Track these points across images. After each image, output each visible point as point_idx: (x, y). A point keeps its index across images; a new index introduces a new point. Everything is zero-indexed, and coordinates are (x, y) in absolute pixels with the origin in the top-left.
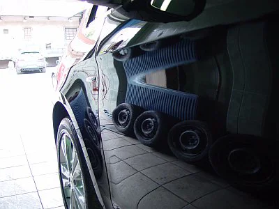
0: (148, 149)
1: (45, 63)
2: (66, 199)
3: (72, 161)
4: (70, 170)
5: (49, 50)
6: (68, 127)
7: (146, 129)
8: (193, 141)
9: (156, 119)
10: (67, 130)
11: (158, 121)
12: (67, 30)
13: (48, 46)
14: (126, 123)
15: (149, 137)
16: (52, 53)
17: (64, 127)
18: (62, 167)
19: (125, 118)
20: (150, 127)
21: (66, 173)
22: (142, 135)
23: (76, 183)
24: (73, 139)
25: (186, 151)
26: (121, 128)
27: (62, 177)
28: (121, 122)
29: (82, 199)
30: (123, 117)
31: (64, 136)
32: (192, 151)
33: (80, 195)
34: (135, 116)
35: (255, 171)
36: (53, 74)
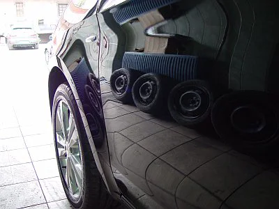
0: (146, 116)
1: (38, 40)
2: (62, 168)
3: (69, 129)
4: (67, 138)
5: (41, 26)
6: (65, 93)
7: (144, 94)
8: (194, 102)
9: (155, 81)
10: (64, 96)
11: (158, 83)
12: (60, 6)
13: (41, 22)
14: (124, 89)
15: (147, 102)
16: (45, 29)
17: (60, 94)
18: (58, 135)
19: (122, 83)
20: (149, 91)
21: (62, 142)
22: (140, 100)
23: (73, 150)
24: (70, 105)
25: (186, 114)
26: (119, 95)
27: (57, 145)
28: (118, 89)
29: (79, 167)
30: (120, 82)
31: (61, 103)
32: (194, 114)
33: (76, 163)
34: (132, 80)
35: (259, 130)
36: (46, 49)
